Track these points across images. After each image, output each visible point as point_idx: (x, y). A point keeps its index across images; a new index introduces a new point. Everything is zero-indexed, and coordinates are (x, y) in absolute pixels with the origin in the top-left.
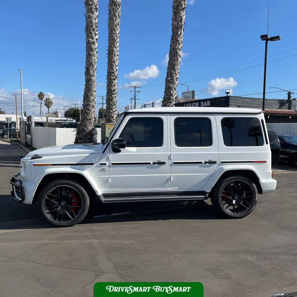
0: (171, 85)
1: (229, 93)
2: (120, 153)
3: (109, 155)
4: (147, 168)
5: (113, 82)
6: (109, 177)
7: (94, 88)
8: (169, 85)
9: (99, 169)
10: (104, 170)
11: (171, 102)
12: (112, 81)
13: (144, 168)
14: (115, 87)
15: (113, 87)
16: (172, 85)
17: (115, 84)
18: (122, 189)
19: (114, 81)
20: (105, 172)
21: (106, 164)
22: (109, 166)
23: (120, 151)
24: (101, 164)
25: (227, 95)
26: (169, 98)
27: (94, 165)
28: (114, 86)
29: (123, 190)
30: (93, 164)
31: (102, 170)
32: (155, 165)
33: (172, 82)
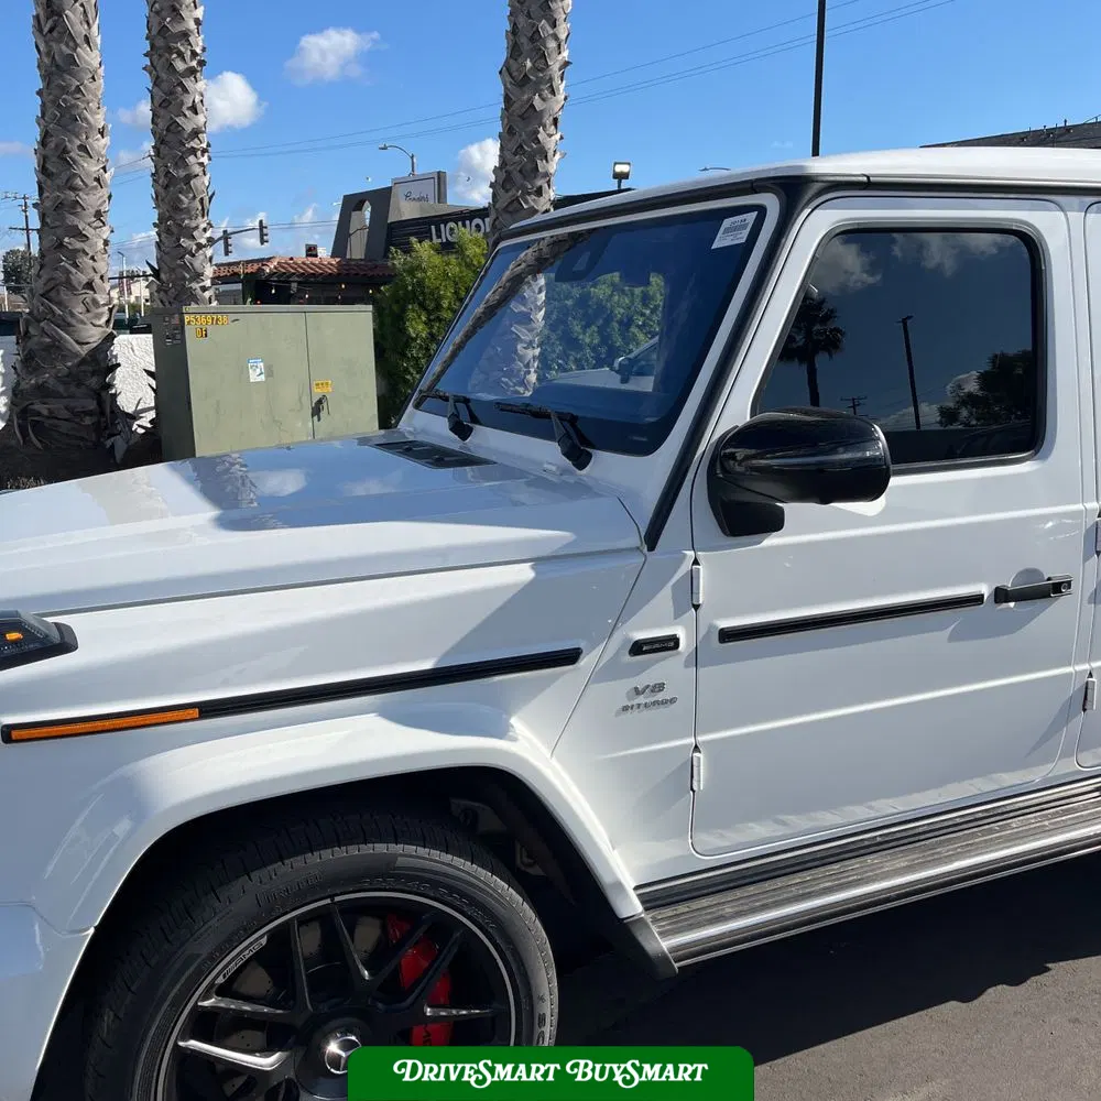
0: (537, 101)
1: (625, 176)
2: (772, 541)
3: (696, 562)
4: (952, 638)
5: (186, 91)
6: (696, 748)
7: (94, 113)
8: (526, 97)
9: (619, 690)
10: (660, 696)
11: (539, 192)
12: (181, 84)
13: (933, 638)
14: (196, 113)
15: (187, 113)
16: (544, 100)
17: (198, 99)
18: (776, 827)
19: (188, 83)
20: (662, 710)
21: (671, 643)
22: (696, 659)
23: (775, 523)
24: (638, 648)
25: (619, 186)
26: (529, 166)
27: (583, 662)
28: (194, 109)
29: (781, 831)
30: (570, 657)
31: (641, 699)
32: (1004, 605)
33: (540, 81)
